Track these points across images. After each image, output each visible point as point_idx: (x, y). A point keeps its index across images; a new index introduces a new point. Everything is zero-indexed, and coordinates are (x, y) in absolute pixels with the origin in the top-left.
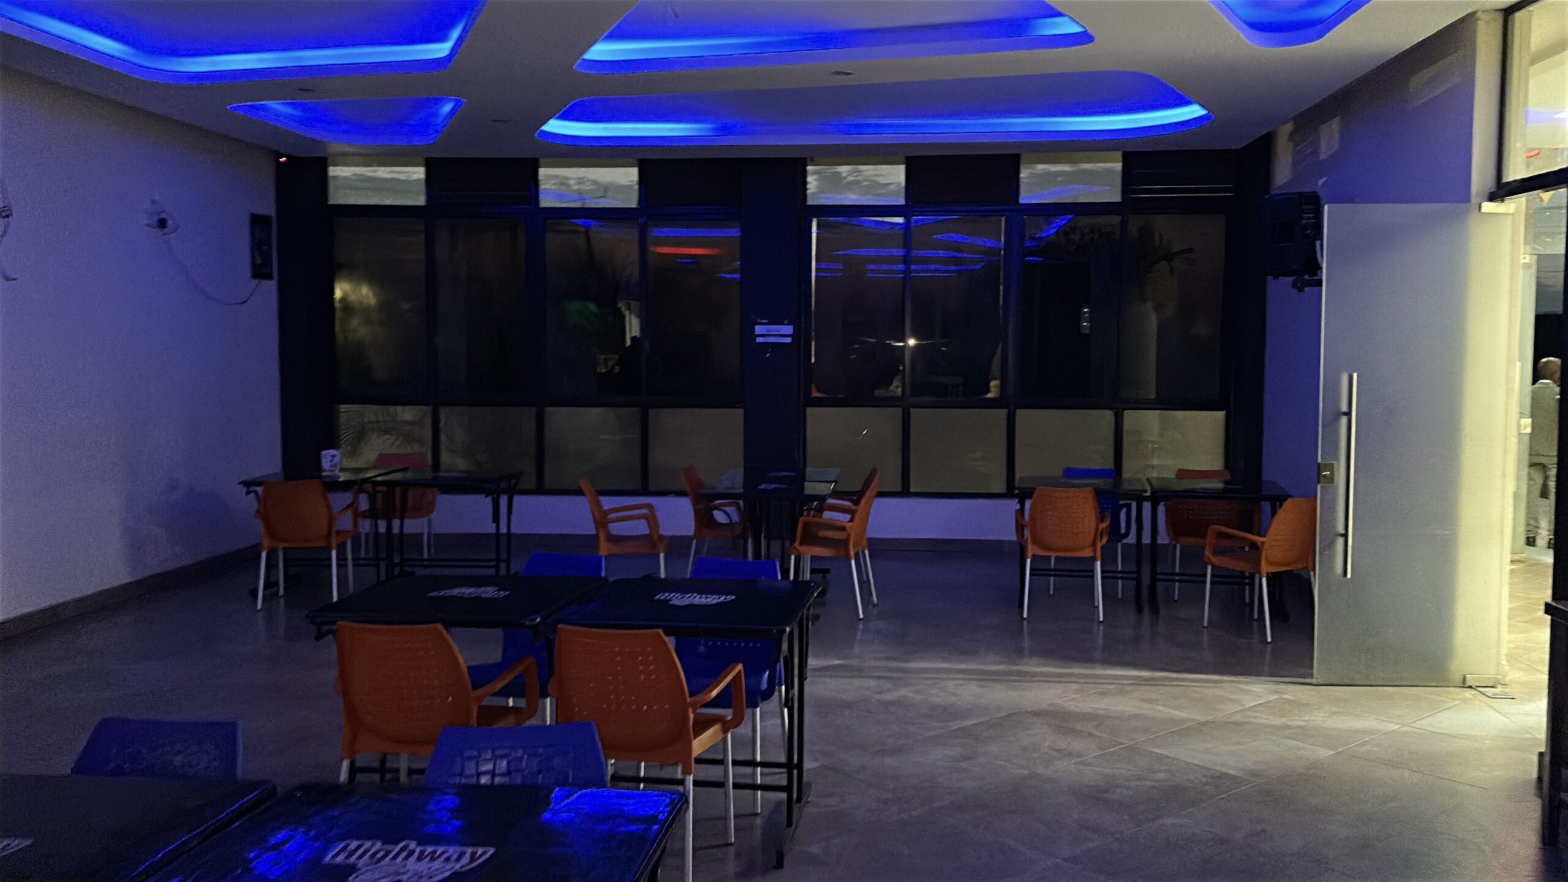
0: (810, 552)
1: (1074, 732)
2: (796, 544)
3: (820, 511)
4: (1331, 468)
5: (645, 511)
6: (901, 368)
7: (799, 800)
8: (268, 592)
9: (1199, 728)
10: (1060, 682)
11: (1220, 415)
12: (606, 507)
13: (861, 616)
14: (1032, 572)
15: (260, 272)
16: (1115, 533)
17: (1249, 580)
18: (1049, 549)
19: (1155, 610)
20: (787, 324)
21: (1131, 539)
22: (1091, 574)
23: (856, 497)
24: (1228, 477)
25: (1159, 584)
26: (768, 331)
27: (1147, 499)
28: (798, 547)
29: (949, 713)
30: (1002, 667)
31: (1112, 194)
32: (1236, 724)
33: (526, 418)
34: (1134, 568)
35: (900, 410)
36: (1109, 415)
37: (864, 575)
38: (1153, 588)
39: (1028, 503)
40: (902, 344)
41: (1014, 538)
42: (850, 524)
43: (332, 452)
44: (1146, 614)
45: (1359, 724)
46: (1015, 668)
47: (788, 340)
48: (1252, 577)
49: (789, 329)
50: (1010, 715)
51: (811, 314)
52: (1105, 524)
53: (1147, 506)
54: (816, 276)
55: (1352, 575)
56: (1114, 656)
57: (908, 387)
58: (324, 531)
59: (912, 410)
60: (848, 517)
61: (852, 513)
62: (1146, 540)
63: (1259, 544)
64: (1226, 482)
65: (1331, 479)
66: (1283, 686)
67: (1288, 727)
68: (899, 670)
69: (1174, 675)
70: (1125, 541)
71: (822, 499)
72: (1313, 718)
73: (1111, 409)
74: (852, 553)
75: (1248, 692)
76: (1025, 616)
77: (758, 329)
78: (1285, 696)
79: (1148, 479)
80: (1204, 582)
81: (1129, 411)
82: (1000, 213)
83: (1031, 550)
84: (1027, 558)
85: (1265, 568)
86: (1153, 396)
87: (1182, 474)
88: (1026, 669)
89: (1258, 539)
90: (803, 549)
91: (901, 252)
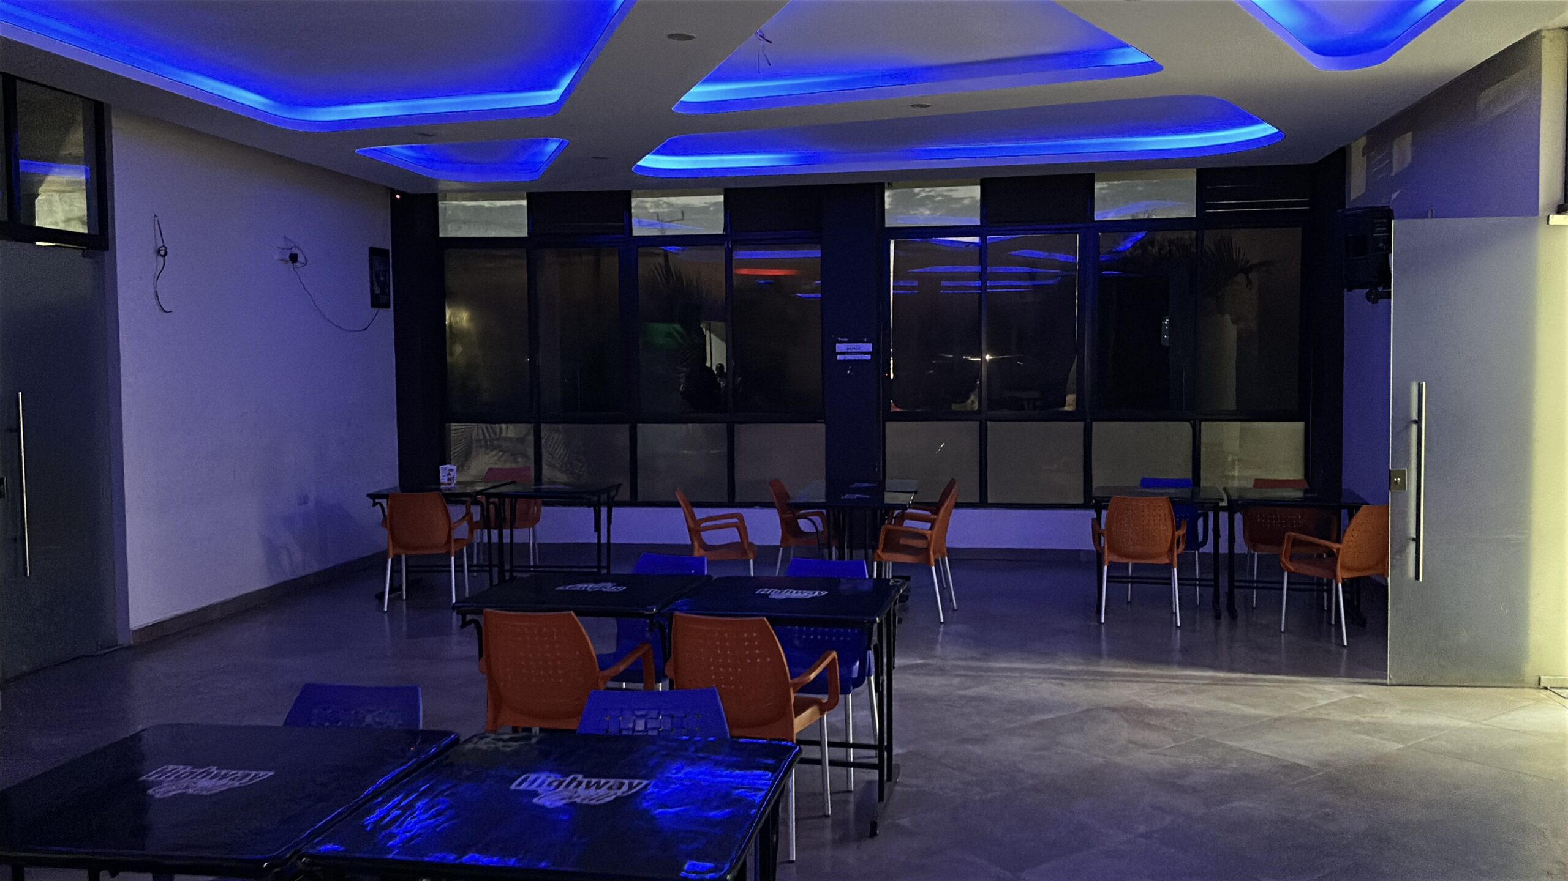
0: (891, 559)
1: (1149, 726)
2: (879, 552)
3: (902, 518)
4: (1402, 474)
5: (736, 520)
6: (978, 382)
7: (889, 779)
8: (393, 595)
9: (1273, 724)
10: (1137, 682)
11: (1300, 426)
12: (698, 517)
13: (942, 620)
14: (1109, 579)
15: (378, 302)
16: (1192, 541)
17: (1325, 587)
18: (1128, 556)
19: (1233, 615)
20: (867, 342)
21: (1209, 548)
22: (1169, 581)
23: (935, 508)
24: (1306, 486)
25: (1236, 590)
26: (848, 349)
27: (1224, 509)
28: (881, 555)
29: (1029, 708)
30: (1080, 668)
31: (1188, 210)
32: (1309, 720)
33: (620, 434)
34: (1211, 576)
35: (978, 423)
36: (1187, 426)
37: (944, 583)
38: (1231, 596)
39: (1104, 513)
40: (979, 359)
41: (1092, 548)
42: (930, 532)
43: (448, 466)
44: (1225, 620)
45: (1428, 720)
46: (1092, 668)
47: (869, 357)
48: (1329, 584)
49: (869, 347)
50: (1088, 710)
51: (890, 331)
52: (1182, 532)
53: (1224, 516)
54: (894, 294)
55: (1423, 579)
56: (1191, 658)
57: (985, 402)
58: (444, 539)
59: (988, 423)
60: (929, 525)
61: (933, 522)
62: (1224, 549)
63: (1335, 551)
64: (1306, 491)
65: (1403, 486)
66: (1356, 687)
67: (1359, 723)
68: (980, 669)
69: (1250, 676)
70: (1201, 550)
71: (903, 507)
72: (1384, 715)
73: (1188, 420)
74: (933, 561)
75: (1324, 692)
76: (1103, 621)
77: (840, 347)
78: (1360, 696)
79: (1225, 489)
80: (1282, 589)
81: (1207, 423)
82: (1073, 231)
83: (1108, 557)
84: (1104, 565)
85: (1341, 574)
86: (1234, 407)
87: (1260, 483)
88: (1102, 669)
89: (1335, 546)
90: (885, 556)
91: (977, 268)
